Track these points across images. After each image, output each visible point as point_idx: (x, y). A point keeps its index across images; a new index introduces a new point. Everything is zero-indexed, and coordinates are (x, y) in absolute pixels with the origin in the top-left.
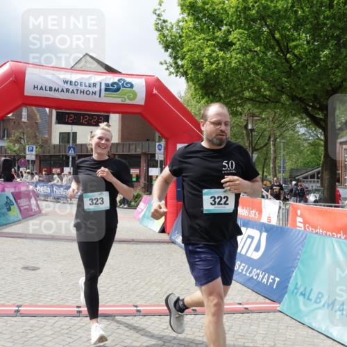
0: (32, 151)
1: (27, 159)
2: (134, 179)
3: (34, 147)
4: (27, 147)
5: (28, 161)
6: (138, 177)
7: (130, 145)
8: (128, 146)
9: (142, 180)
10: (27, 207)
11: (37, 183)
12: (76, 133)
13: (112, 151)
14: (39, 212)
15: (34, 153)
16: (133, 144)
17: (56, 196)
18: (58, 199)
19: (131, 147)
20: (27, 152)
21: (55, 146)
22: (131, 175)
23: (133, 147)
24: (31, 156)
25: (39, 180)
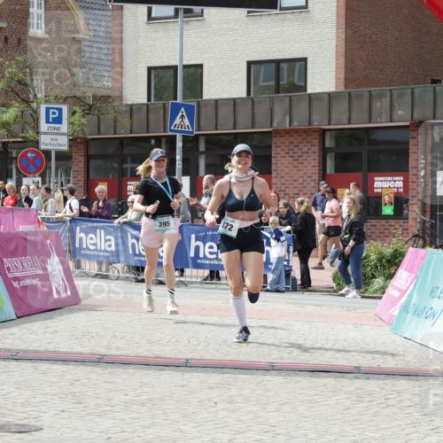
0: (58, 120)
1: (43, 147)
2: (388, 210)
3: (65, 109)
4: (43, 108)
5: (47, 153)
6: (400, 202)
7: (371, 96)
8: (366, 103)
9: (414, 211)
10: (36, 282)
11: (73, 220)
12: (201, 66)
13: (314, 117)
14: (72, 302)
15: (64, 127)
16: (381, 96)
17: (134, 261)
18: (140, 269)
19: (377, 105)
20: (44, 126)
21: (132, 109)
22: (379, 196)
23: (381, 105)
24: (54, 138)
25: (81, 214)
